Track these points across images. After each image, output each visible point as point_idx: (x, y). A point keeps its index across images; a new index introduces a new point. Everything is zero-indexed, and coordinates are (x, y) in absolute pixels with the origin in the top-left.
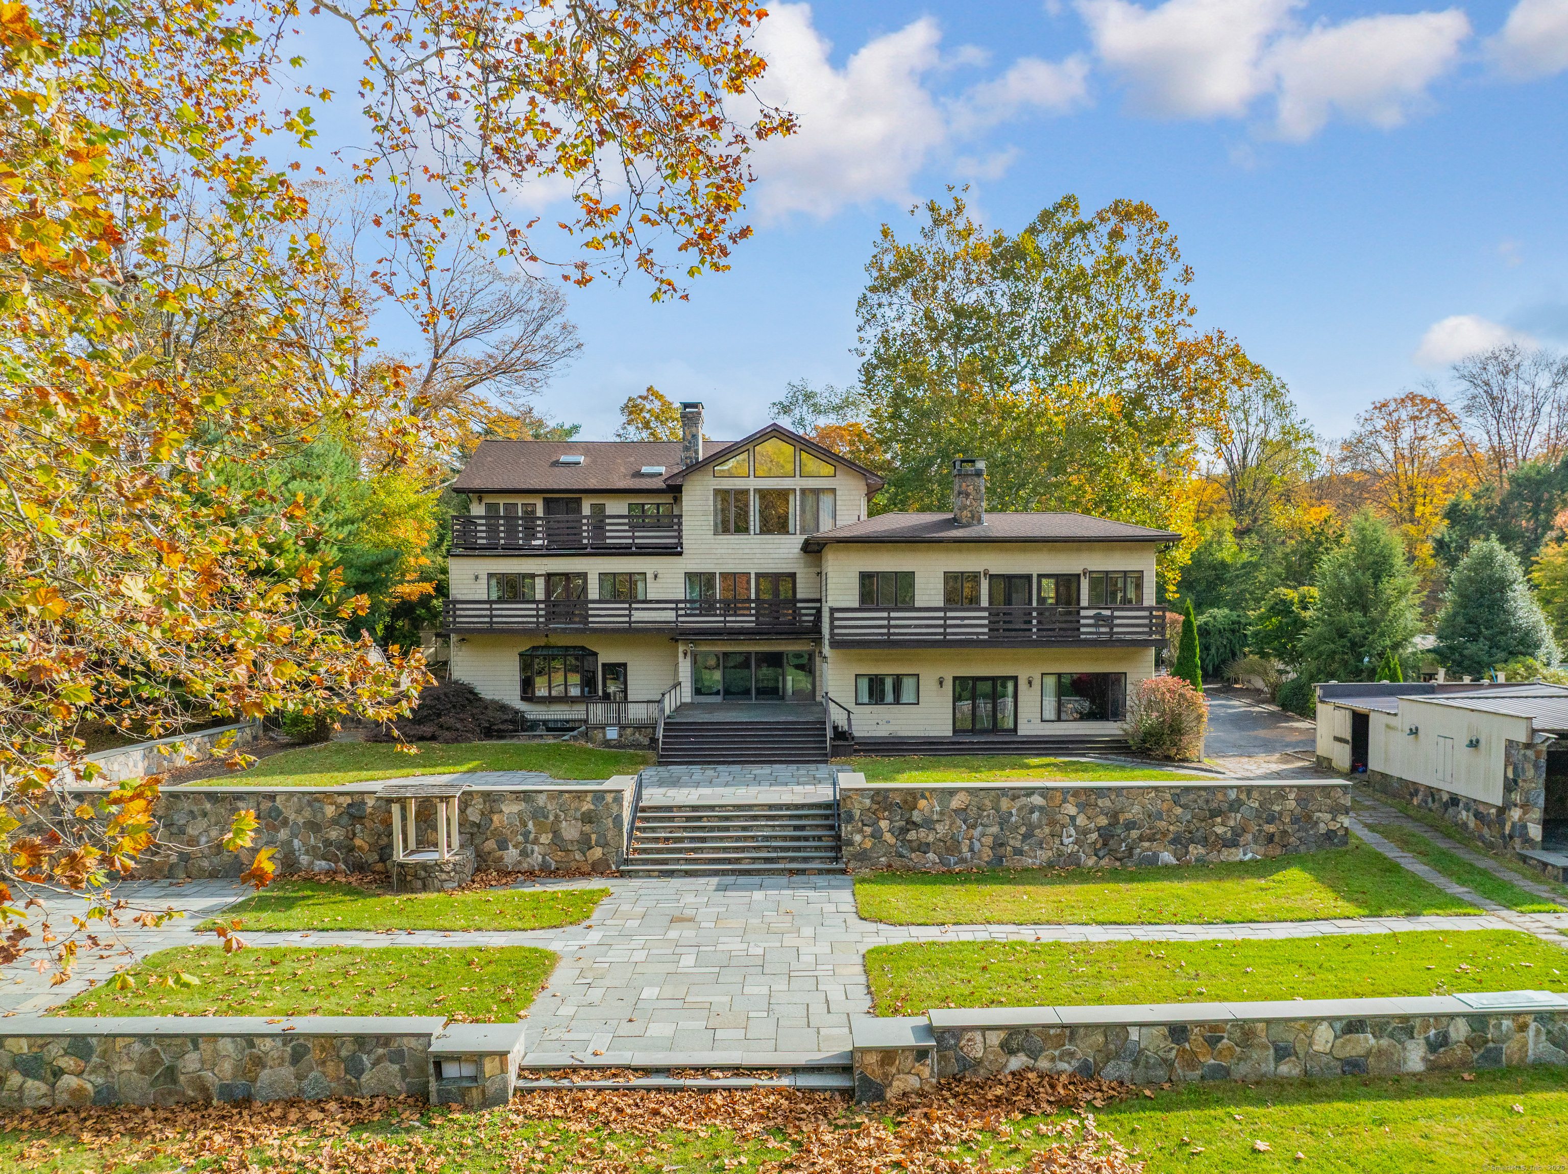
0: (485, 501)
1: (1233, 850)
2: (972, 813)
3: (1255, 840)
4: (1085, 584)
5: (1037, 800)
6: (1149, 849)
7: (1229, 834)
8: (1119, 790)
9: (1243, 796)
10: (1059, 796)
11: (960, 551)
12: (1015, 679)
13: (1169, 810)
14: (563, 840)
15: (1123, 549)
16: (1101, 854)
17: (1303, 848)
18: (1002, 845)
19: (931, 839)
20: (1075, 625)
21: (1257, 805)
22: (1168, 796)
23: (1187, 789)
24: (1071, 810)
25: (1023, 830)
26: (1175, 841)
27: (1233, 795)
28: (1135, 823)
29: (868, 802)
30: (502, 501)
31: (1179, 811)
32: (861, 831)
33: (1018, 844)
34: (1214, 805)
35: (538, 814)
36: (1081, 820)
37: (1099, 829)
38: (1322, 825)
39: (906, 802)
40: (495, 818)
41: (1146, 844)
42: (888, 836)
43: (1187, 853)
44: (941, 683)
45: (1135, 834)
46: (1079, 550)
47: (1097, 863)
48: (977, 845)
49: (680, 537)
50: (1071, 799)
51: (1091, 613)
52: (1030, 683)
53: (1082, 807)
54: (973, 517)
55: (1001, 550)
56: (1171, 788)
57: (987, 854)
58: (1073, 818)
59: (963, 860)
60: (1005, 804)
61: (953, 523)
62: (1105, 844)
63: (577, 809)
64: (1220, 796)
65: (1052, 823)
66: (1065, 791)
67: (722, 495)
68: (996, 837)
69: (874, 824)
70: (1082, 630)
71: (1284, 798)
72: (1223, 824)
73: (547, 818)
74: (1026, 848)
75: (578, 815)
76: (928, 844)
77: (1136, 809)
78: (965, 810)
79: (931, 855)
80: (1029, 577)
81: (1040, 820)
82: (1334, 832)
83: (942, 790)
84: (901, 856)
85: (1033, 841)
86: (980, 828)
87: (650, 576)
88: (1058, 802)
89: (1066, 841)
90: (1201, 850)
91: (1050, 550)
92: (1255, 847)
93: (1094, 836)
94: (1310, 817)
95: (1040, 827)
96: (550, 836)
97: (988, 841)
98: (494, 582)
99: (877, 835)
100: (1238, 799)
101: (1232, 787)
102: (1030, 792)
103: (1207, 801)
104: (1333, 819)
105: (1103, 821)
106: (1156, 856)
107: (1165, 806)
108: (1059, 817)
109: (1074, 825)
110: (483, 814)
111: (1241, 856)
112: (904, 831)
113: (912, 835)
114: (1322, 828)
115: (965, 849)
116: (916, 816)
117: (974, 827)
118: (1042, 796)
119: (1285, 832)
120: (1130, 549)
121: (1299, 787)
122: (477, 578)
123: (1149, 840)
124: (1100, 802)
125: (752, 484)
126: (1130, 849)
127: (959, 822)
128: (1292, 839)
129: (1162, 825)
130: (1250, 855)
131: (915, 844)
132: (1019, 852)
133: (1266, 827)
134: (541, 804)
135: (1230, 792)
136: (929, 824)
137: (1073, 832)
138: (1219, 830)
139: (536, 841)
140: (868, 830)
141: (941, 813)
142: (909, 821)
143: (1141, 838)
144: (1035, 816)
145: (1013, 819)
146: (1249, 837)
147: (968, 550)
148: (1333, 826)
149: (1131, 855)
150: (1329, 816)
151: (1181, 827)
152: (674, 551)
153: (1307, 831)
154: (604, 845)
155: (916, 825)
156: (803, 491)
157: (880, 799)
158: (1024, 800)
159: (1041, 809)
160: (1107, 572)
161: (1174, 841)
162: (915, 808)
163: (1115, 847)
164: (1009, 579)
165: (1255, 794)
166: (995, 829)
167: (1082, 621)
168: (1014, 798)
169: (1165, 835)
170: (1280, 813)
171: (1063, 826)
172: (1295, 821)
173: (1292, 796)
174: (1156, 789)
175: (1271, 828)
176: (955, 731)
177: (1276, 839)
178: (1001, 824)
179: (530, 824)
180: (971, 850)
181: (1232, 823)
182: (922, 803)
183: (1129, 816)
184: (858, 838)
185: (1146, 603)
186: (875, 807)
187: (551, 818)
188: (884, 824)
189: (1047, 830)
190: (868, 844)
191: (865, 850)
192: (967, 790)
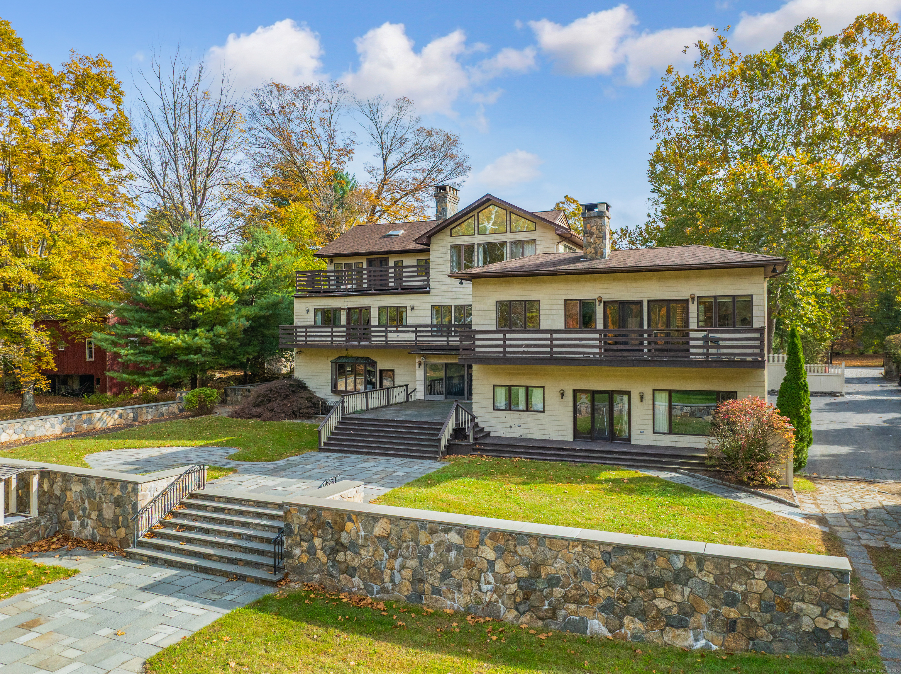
0: (335, 262)
1: (680, 631)
2: (393, 542)
3: (711, 625)
4: (693, 308)
5: (454, 538)
6: (576, 613)
7: (675, 611)
8: (540, 539)
9: (693, 566)
10: (476, 537)
11: (578, 281)
12: (629, 393)
13: (599, 571)
14: (104, 519)
15: (730, 275)
16: (522, 608)
17: (777, 646)
18: (421, 581)
19: (356, 563)
20: (686, 346)
21: (711, 579)
22: (597, 553)
23: (621, 548)
24: (491, 555)
25: (441, 568)
26: (607, 608)
27: (679, 562)
28: (558, 579)
29: (304, 517)
30: (344, 261)
31: (610, 573)
32: (299, 545)
33: (436, 583)
34: (655, 572)
35: (91, 494)
36: (499, 567)
37: (519, 580)
38: (806, 620)
39: (335, 523)
40: (68, 494)
41: (572, 607)
42: (320, 554)
43: (621, 626)
44: (562, 395)
45: (558, 592)
46: (687, 277)
47: (517, 619)
48: (398, 577)
49: (428, 280)
50: (488, 541)
51: (701, 335)
52: (642, 398)
53: (501, 552)
54: (596, 253)
55: (614, 279)
56: (601, 544)
57: (407, 588)
58: (491, 563)
59: (384, 590)
60: (423, 536)
61: (584, 258)
62: (526, 599)
63: (112, 495)
64: (661, 562)
65: (470, 565)
66: (483, 532)
67: (456, 248)
68: (415, 571)
69: (310, 540)
70: (692, 351)
71: (750, 576)
72: (667, 597)
73: (95, 499)
74: (444, 588)
75: (112, 499)
76: (354, 568)
77: (559, 563)
78: (387, 538)
79: (356, 580)
80: (639, 303)
81: (457, 559)
82: (826, 632)
83: (368, 515)
84: (332, 576)
85: (450, 581)
86: (400, 560)
87: (409, 309)
88: (475, 543)
89: (485, 588)
90: (639, 625)
91: (659, 279)
92: (710, 634)
93: (513, 587)
94: (790, 608)
95: (458, 568)
96: (97, 513)
97: (407, 574)
98: (319, 314)
99: (311, 551)
100: (685, 570)
101: (677, 553)
102: (448, 528)
103: (645, 567)
104: (823, 614)
105: (523, 572)
106: (584, 623)
107: (594, 565)
108: (475, 559)
109: (493, 571)
110: (61, 491)
111: (690, 640)
112: (333, 552)
113: (341, 556)
114: (807, 624)
115: (387, 579)
116: (344, 539)
117: (394, 556)
118: (459, 533)
119: (752, 620)
120: (739, 275)
121: (772, 565)
122: (308, 311)
123: (575, 602)
124: (519, 549)
125: (476, 239)
126: (554, 611)
127: (381, 550)
128: (761, 632)
129: (590, 586)
130: (702, 643)
131: (343, 566)
132: (437, 591)
133: (724, 610)
134: (92, 487)
135: (675, 558)
136: (354, 547)
137: (491, 579)
138: (662, 604)
139: (89, 517)
140: (305, 545)
141: (366, 538)
142: (338, 542)
143: (566, 598)
144: (453, 555)
145: (431, 555)
146: (703, 619)
147: (586, 280)
148: (821, 623)
149: (555, 616)
150: (817, 610)
151: (613, 593)
152: (424, 290)
153: (783, 624)
154: (127, 527)
155: (345, 548)
156: (513, 243)
157: (314, 516)
158: (441, 536)
159: (459, 548)
160: (715, 297)
161: (605, 609)
162: (343, 530)
163: (537, 603)
164: (623, 304)
165: (708, 566)
166: (413, 563)
167: (692, 343)
168: (433, 532)
169: (594, 599)
170: (745, 595)
171: (481, 571)
172: (766, 608)
173: (761, 574)
174: (583, 542)
175: (732, 613)
176: (575, 437)
177: (739, 627)
178: (420, 558)
179: (86, 504)
180: (392, 581)
181: (678, 598)
182: (349, 526)
183: (551, 570)
184: (297, 551)
185: (756, 325)
186: (310, 523)
187: (98, 499)
188: (317, 541)
189: (464, 572)
190: (305, 559)
191: (302, 564)
192: (388, 517)
